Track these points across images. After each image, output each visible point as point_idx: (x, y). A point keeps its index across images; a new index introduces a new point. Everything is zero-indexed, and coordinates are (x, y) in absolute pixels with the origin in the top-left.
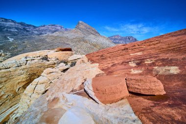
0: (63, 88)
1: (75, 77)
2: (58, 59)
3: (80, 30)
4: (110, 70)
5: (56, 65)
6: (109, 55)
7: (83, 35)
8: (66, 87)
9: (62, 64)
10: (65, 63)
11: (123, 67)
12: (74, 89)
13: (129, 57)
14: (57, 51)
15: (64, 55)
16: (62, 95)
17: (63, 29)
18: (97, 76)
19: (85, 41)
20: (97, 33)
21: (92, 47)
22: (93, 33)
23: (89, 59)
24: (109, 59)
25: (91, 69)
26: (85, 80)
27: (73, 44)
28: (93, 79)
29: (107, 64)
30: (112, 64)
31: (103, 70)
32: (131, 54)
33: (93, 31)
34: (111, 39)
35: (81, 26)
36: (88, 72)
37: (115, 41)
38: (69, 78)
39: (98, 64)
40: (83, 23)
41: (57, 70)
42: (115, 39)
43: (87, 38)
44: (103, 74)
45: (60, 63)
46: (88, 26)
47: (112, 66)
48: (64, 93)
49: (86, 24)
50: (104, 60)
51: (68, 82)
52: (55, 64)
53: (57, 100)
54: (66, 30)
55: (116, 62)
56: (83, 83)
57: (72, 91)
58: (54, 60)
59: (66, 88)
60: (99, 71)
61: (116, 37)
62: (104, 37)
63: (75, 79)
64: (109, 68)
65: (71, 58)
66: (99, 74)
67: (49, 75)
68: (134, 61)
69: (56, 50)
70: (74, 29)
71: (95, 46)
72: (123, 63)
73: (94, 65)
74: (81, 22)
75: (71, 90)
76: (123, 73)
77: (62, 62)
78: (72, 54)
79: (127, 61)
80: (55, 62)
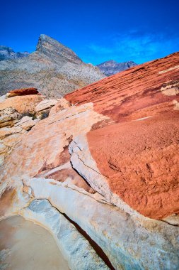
0: (23, 164)
1: (47, 136)
2: (16, 111)
3: (45, 53)
4: (121, 112)
5: (15, 121)
6: (108, 85)
7: (53, 65)
8: (30, 161)
9: (26, 118)
10: (30, 115)
11: (147, 100)
12: (48, 163)
13: (157, 79)
14: (10, 97)
15: (25, 102)
16: (21, 183)
17: (12, 54)
18: (95, 127)
19: (59, 76)
20: (77, 58)
21: (73, 85)
22: (70, 58)
23: (70, 102)
24: (113, 91)
25: (78, 116)
26: (70, 140)
27: (39, 83)
28: (88, 134)
29: (112, 99)
30: (122, 98)
31: (105, 113)
32: (160, 73)
33: (69, 54)
34: (102, 69)
35: (47, 46)
36: (74, 122)
37: (107, 72)
38: (36, 140)
39: (91, 104)
40: (49, 38)
41: (18, 129)
42: (107, 69)
43: (61, 71)
44: (107, 121)
45: (21, 117)
46: (59, 45)
47: (124, 102)
48: (25, 177)
49: (55, 42)
50: (102, 95)
51: (32, 150)
52: (12, 119)
53: (10, 194)
54: (19, 55)
55: (130, 93)
56: (66, 148)
57: (44, 169)
58: (9, 112)
59: (28, 163)
60: (98, 117)
61: (109, 65)
62: (90, 66)
63: (48, 140)
64: (117, 108)
65: (40, 107)
66: (99, 123)
67: (6, 139)
68: (171, 83)
69: (8, 94)
70: (34, 53)
71: (77, 83)
72: (145, 92)
73: (82, 106)
74: (44, 36)
75: (41, 166)
76: (155, 113)
77: (24, 115)
78: (40, 100)
79: (155, 87)
80: (12, 116)
